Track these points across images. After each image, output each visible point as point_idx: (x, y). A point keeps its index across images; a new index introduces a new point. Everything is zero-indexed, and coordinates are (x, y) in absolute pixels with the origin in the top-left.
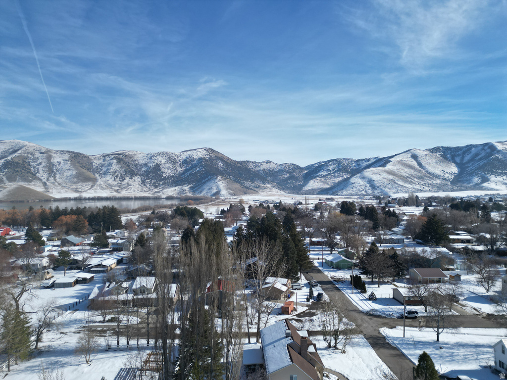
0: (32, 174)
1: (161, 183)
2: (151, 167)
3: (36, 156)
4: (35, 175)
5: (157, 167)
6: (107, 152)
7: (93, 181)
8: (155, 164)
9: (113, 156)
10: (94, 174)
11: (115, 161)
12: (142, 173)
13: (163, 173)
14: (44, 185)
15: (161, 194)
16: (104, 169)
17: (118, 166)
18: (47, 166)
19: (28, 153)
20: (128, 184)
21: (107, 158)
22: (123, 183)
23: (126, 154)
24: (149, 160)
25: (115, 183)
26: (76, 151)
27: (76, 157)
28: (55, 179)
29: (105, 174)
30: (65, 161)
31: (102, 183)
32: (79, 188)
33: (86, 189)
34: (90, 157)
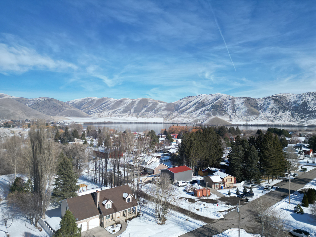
0: (224, 111)
1: (307, 115)
2: (299, 104)
3: (227, 101)
4: (226, 112)
5: (305, 104)
6: (267, 96)
7: (257, 114)
8: (303, 101)
9: (271, 98)
10: (258, 110)
11: (272, 101)
12: (292, 108)
13: (309, 108)
14: (229, 117)
15: (305, 123)
16: (265, 107)
17: (274, 104)
18: (232, 106)
19: (223, 100)
20: (280, 116)
21: (267, 100)
22: (277, 116)
23: (281, 96)
24: (298, 99)
25: (272, 116)
26: (248, 97)
27: (248, 101)
28: (236, 114)
29: (265, 110)
30: (242, 103)
31: (263, 116)
32: (248, 119)
33: (252, 119)
34: (256, 100)
